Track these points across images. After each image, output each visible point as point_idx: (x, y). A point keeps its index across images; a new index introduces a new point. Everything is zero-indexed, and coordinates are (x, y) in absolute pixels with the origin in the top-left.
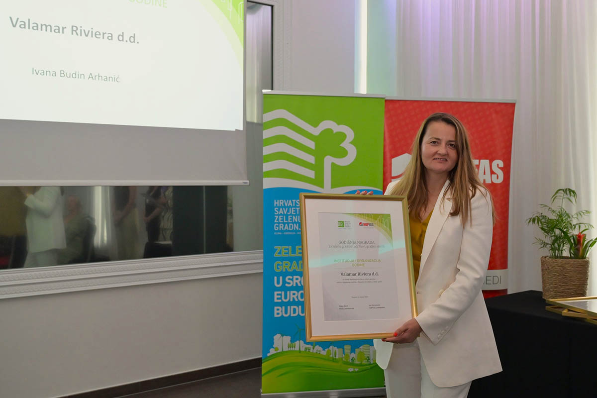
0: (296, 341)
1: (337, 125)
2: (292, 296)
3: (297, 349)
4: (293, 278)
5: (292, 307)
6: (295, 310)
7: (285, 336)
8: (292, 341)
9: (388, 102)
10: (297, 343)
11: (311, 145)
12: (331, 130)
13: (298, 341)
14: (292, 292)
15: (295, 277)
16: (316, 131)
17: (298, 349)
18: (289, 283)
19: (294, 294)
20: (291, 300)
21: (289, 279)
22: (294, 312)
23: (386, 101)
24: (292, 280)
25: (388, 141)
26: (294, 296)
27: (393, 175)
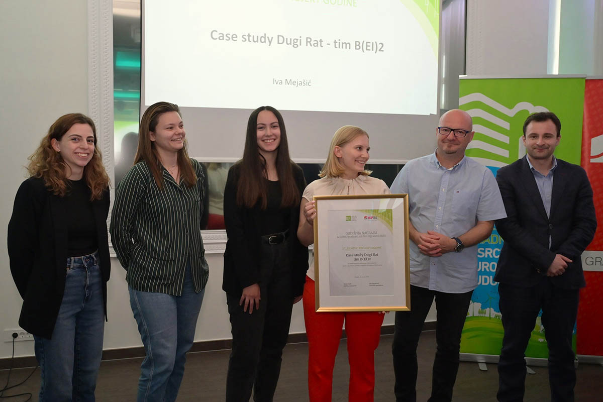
0: (487, 308)
1: (533, 106)
2: (483, 267)
3: (487, 315)
4: (485, 250)
5: (484, 277)
6: (486, 279)
7: (475, 303)
8: (483, 307)
9: (589, 82)
10: (488, 310)
11: (506, 125)
12: (528, 111)
13: (488, 309)
14: (483, 263)
15: (487, 249)
16: (511, 113)
17: (489, 316)
18: (481, 255)
19: (486, 265)
20: (483, 270)
21: (481, 251)
22: (486, 281)
23: (587, 81)
24: (484, 251)
25: (586, 121)
26: (485, 267)
27: (591, 155)
